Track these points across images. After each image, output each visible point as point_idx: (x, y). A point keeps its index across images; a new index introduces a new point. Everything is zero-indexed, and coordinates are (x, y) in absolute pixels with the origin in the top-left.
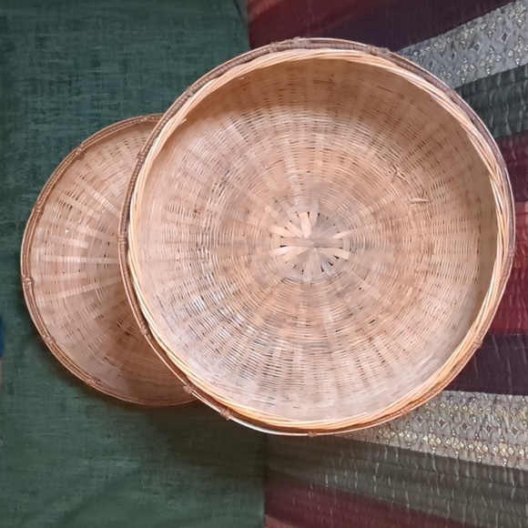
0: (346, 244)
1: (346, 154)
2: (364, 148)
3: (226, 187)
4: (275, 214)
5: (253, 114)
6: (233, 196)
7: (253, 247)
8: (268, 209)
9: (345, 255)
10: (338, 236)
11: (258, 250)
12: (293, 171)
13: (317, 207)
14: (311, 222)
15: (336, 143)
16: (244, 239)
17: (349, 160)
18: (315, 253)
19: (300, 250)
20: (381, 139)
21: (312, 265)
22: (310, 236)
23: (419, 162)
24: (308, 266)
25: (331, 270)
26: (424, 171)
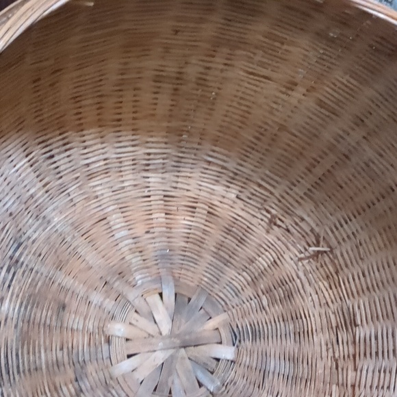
0: (225, 334)
1: (196, 200)
2: (219, 189)
3: (20, 271)
4: (109, 304)
5: (56, 141)
6: (33, 284)
7: (80, 368)
8: (96, 298)
9: (227, 352)
10: (211, 324)
11: (90, 368)
12: (124, 233)
13: (172, 284)
14: (167, 309)
15: (179, 185)
16: (63, 356)
17: (202, 209)
18: (183, 358)
19: (160, 357)
20: (246, 170)
21: (184, 379)
22: (171, 331)
23: (308, 194)
24: (177, 381)
25: (213, 381)
26: (317, 206)
